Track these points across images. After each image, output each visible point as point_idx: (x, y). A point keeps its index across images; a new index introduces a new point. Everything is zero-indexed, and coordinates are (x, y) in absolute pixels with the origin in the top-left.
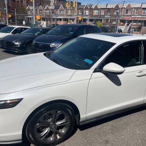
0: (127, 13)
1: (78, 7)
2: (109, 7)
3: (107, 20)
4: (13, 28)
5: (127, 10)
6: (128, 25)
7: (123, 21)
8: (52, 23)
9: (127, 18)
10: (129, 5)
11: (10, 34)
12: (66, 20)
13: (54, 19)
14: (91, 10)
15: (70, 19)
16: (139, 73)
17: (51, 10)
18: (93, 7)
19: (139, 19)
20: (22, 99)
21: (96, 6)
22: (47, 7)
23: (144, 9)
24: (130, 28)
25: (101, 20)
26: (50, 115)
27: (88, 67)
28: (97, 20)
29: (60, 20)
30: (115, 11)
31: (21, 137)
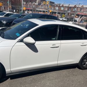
0: (81, 10)
1: (52, 5)
2: (70, 6)
3: (69, 14)
5: (81, 9)
7: (78, 15)
8: (36, 13)
9: (80, 14)
14: (59, 7)
15: (46, 11)
16: (53, 45)
17: (36, 5)
18: (61, 6)
25: (65, 14)
30: (74, 9)
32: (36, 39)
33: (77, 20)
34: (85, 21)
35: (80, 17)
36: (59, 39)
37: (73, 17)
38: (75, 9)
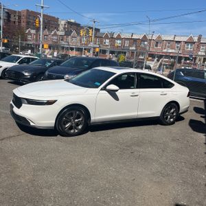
0: (157, 46)
1: (95, 34)
2: (134, 37)
3: (133, 53)
4: (19, 58)
5: (157, 43)
6: (158, 61)
7: (152, 56)
8: (61, 52)
10: (159, 37)
11: (16, 64)
12: (79, 50)
13: (63, 48)
14: (112, 39)
15: (85, 49)
17: (61, 36)
18: (115, 36)
19: (171, 55)
20: (56, 101)
21: (119, 35)
22: (55, 33)
23: (177, 42)
24: (161, 64)
25: (125, 53)
26: (72, 115)
27: (97, 87)
28: (119, 53)
29: (72, 49)
30: (143, 42)
31: (53, 125)
32: (121, 87)
33: (152, 66)
34: (167, 68)
35: (156, 60)
36: (137, 87)
37: (143, 59)
38: (146, 43)
